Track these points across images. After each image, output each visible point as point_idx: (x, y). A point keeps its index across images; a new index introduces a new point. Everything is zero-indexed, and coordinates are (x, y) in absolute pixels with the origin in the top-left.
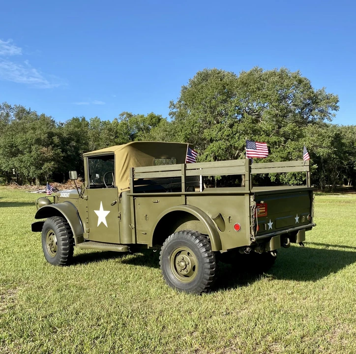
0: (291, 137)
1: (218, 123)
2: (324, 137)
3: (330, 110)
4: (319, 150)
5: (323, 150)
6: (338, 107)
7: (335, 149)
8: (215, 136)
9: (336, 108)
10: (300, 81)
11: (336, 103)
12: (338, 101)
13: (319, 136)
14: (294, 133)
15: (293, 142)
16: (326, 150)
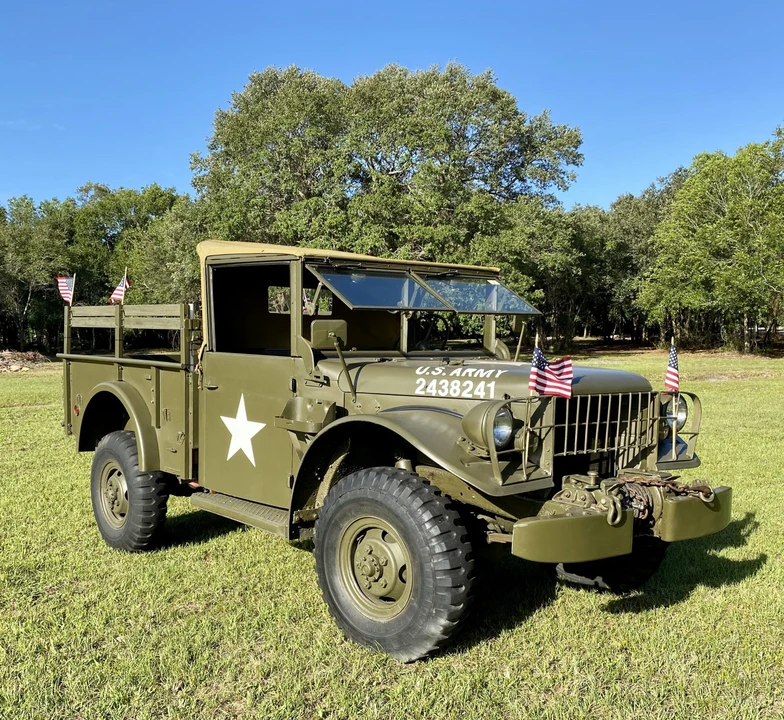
0: (481, 224)
1: (309, 195)
2: (554, 224)
3: (563, 165)
4: (545, 255)
5: (553, 255)
6: (579, 156)
7: (581, 254)
8: (303, 227)
9: (575, 160)
10: (495, 96)
11: (576, 148)
12: (579, 142)
13: (544, 223)
14: (488, 215)
15: (486, 239)
16: (561, 257)
